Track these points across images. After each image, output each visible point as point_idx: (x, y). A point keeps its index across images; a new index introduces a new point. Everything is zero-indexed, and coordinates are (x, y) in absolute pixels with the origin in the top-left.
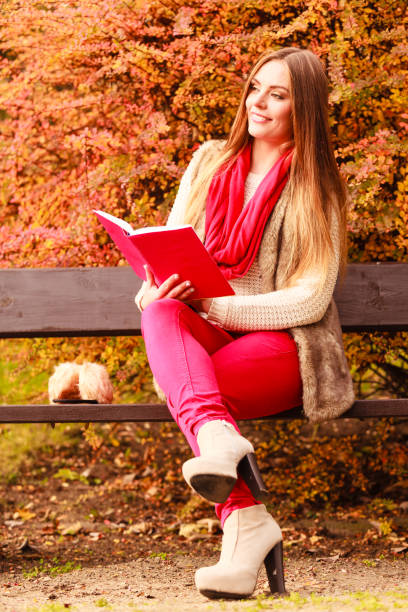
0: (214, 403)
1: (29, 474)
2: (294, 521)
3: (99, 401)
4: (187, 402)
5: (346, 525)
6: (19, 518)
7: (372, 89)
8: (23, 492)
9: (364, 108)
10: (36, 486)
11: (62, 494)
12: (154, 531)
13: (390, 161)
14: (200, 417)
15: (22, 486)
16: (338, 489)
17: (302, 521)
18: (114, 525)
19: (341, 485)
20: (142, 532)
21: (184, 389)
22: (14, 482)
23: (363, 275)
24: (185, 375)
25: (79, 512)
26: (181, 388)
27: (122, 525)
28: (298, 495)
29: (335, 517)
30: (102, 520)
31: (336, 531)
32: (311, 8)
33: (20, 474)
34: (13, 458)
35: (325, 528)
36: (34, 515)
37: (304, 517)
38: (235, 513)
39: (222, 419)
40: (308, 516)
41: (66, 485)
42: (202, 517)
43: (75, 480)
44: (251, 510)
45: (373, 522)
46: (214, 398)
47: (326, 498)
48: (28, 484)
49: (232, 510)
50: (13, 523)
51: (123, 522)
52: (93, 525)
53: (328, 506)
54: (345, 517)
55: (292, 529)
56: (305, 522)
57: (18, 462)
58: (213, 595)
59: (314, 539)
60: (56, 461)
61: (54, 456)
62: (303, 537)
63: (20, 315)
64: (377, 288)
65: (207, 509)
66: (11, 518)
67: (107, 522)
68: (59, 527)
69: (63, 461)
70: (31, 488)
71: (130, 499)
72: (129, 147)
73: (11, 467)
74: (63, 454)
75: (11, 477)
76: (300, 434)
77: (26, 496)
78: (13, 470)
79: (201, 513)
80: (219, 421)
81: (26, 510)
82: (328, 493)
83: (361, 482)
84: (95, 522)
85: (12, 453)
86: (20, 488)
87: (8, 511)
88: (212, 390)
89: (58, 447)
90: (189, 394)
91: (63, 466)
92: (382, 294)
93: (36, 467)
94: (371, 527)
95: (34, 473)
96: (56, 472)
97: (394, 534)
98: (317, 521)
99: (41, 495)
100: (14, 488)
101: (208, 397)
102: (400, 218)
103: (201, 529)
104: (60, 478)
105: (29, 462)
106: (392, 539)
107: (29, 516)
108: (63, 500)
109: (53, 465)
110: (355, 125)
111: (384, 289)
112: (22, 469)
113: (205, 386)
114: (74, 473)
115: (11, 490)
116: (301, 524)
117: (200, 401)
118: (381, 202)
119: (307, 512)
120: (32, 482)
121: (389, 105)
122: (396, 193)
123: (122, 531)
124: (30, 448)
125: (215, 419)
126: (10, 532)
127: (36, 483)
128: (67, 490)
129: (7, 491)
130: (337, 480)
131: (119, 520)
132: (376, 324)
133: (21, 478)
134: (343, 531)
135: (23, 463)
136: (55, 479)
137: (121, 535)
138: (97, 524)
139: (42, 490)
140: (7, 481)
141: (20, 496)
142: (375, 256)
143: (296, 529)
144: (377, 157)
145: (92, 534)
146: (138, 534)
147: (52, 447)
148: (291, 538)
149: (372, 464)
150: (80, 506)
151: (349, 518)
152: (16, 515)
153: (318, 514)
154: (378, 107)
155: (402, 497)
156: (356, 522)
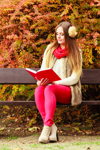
5: (67, 128)
12: (23, 130)
16: (63, 120)
18: (12, 128)
20: (19, 130)
25: (1, 125)
27: (14, 128)
29: (64, 127)
30: (8, 127)
31: (65, 130)
35: (62, 129)
40: (58, 126)
45: (74, 128)
53: (62, 124)
54: (67, 126)
58: (42, 143)
67: (10, 127)
71: (12, 122)
83: (70, 118)
84: (6, 127)
97: (80, 130)
98: (60, 127)
103: (34, 129)
106: (79, 132)
123: (14, 130)
130: (63, 118)
134: (67, 130)
149: (72, 114)
156: (69, 128)
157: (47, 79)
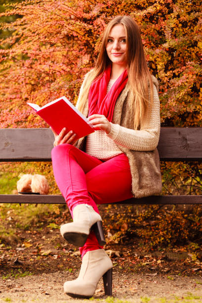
0: (83, 195)
1: (35, 225)
2: (152, 252)
4: (69, 195)
5: (177, 255)
6: (24, 246)
7: (188, 42)
8: (31, 234)
9: (186, 52)
11: (49, 235)
13: (194, 77)
14: (74, 203)
15: (31, 231)
16: (176, 237)
17: (156, 252)
18: (67, 252)
19: (177, 235)
20: (78, 255)
21: (68, 189)
22: (27, 229)
24: (69, 181)
25: (53, 244)
27: (70, 252)
28: (155, 239)
29: (172, 251)
30: (62, 248)
31: (172, 258)
32: (157, 2)
33: (30, 225)
34: (28, 217)
35: (166, 256)
36: (31, 245)
37: (157, 250)
38: (88, 253)
39: (85, 203)
40: (159, 250)
41: (51, 231)
42: (109, 249)
43: (57, 229)
44: (97, 251)
45: (189, 254)
46: (83, 193)
47: (169, 241)
48: (34, 230)
49: (87, 251)
50: (20, 249)
51: (71, 250)
52: (57, 251)
53: (169, 245)
55: (151, 256)
56: (157, 253)
57: (31, 219)
58: (72, 296)
59: (159, 262)
60: (50, 220)
61: (50, 217)
62: (155, 260)
63: (13, 151)
64: (186, 140)
65: (113, 245)
66: (20, 247)
67: (64, 250)
68: (41, 252)
69: (53, 219)
70: (35, 232)
72: (73, 72)
73: (27, 222)
74: (54, 216)
75: (26, 226)
76: (168, 209)
77: (31, 236)
79: (109, 246)
81: (28, 243)
82: (170, 239)
83: (186, 234)
84: (58, 249)
85: (29, 215)
86: (29, 232)
87: (20, 243)
88: (82, 189)
89: (52, 213)
90: (70, 191)
91: (52, 222)
92: (188, 142)
93: (39, 222)
94: (188, 256)
95: (38, 225)
96: (49, 225)
97: (198, 260)
98: (163, 252)
99: (38, 235)
100: (27, 232)
101: (79, 192)
102: (200, 105)
104: (50, 227)
105: (36, 220)
106: (196, 263)
107: (29, 245)
108: (47, 238)
109: (48, 221)
110: (182, 60)
111: (190, 140)
112: (32, 222)
113: (78, 187)
114: (56, 225)
115: (25, 233)
116: (155, 254)
117: (75, 194)
118: (190, 97)
119: (159, 248)
120: (35, 229)
121: (198, 50)
122: (199, 93)
123: (69, 254)
124: (38, 213)
125: (81, 203)
126: (17, 253)
127: (37, 230)
128: (51, 233)
129: (23, 233)
130: (175, 233)
131: (70, 249)
132: (185, 157)
133: (31, 227)
134: (175, 258)
135: (33, 220)
136: (47, 228)
137: (69, 256)
138: (59, 251)
139: (39, 233)
140: (24, 229)
141: (28, 236)
142: (190, 124)
143: (152, 256)
144: (189, 75)
145: (54, 256)
146: (76, 256)
147: (49, 213)
148: (148, 261)
149: (192, 225)
150: (54, 242)
151: (178, 251)
152: (23, 245)
153: (164, 249)
154: (193, 51)
156: (181, 254)
157: (71, 132)
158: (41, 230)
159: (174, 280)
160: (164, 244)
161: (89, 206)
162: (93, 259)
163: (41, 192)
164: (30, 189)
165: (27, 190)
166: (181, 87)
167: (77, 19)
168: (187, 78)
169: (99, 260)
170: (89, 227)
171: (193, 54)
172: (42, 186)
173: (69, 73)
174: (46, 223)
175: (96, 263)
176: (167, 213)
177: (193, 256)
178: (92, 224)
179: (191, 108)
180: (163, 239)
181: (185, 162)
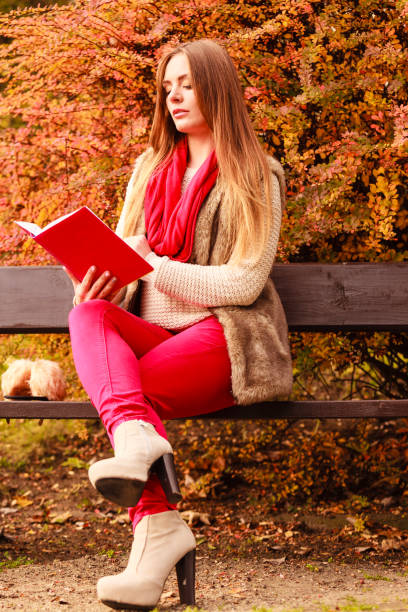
0: (133, 402)
1: (38, 462)
2: (275, 515)
3: (49, 398)
4: (106, 403)
5: (324, 520)
6: (16, 505)
7: (345, 92)
8: (29, 479)
9: (341, 112)
10: (42, 474)
11: (66, 482)
13: (359, 162)
14: (116, 418)
15: (29, 473)
16: (322, 484)
17: (283, 515)
18: (102, 515)
19: (325, 480)
20: (126, 523)
21: (103, 389)
22: (22, 470)
23: (329, 275)
24: (106, 375)
25: (75, 500)
26: (101, 388)
27: (110, 515)
28: (280, 489)
29: (315, 512)
30: (93, 509)
31: (314, 526)
32: (284, 12)
33: (29, 462)
34: (25, 446)
35: (303, 523)
36: (31, 502)
37: (285, 511)
38: (146, 518)
39: (139, 418)
40: (289, 510)
41: (71, 473)
42: (188, 509)
43: (82, 469)
44: (163, 516)
45: (350, 519)
46: (134, 398)
47: (309, 493)
48: (35, 472)
49: (143, 515)
50: (7, 510)
51: (110, 512)
52: (84, 514)
53: (310, 500)
54: (324, 512)
55: (272, 523)
56: (285, 516)
57: (29, 450)
58: (115, 606)
59: (289, 534)
60: (67, 450)
61: (67, 445)
62: (280, 531)
64: (343, 288)
65: (196, 501)
66: (8, 505)
67: (97, 511)
68: (51, 515)
69: (75, 449)
70: (38, 475)
72: (114, 152)
73: (21, 455)
74: (76, 443)
75: (19, 464)
76: (305, 428)
77: (30, 483)
78: (23, 457)
79: (189, 504)
80: (136, 420)
81: (24, 498)
82: (311, 488)
83: (342, 478)
84: (85, 510)
85: (26, 442)
86: (26, 475)
87: (8, 498)
88: (132, 389)
89: (72, 437)
90: (107, 395)
91: (73, 455)
92: (347, 294)
93: (47, 455)
94: (348, 523)
95: (44, 461)
96: (66, 460)
97: (367, 531)
98: (296, 515)
99: (45, 482)
100: (21, 476)
101: (126, 397)
102: (370, 218)
104: (68, 466)
105: (40, 451)
106: (364, 535)
107: (26, 503)
108: (63, 488)
109: (64, 454)
110: (334, 129)
111: (350, 290)
112: (32, 456)
113: (124, 386)
114: (81, 462)
115: (18, 477)
116: (282, 519)
117: (118, 401)
118: (349, 203)
119: (289, 506)
120: (38, 469)
121: (365, 108)
122: (368, 194)
123: (108, 521)
124: (45, 437)
125: (131, 419)
127: (42, 471)
128: (71, 478)
129: (13, 478)
130: (321, 476)
131: (108, 509)
132: (341, 324)
133: (29, 466)
134: (321, 526)
135: (34, 452)
136: (62, 467)
137: (107, 524)
138: (87, 513)
139: (47, 478)
140: (15, 469)
141: (24, 483)
142: (349, 257)
143: (275, 524)
144: (347, 158)
145: (77, 523)
146: (122, 524)
147: (66, 436)
148: (267, 532)
149: (356, 460)
150: (77, 495)
151: (328, 513)
152: (14, 502)
153: (299, 509)
154: (356, 111)
155: (387, 493)
156: (333, 517)
157: (107, 274)
158: (50, 471)
159: (320, 571)
160: (299, 499)
161: (146, 424)
162: (156, 531)
163: (49, 395)
164: (29, 390)
165: (22, 392)
166: (332, 183)
167: (121, 45)
168: (344, 165)
169: (169, 534)
170: (146, 467)
171: (356, 116)
172: (52, 384)
173: (107, 155)
174: (60, 457)
175: (162, 541)
176: (304, 435)
177: (357, 523)
178: (152, 462)
179: (352, 225)
180: (296, 487)
181: (340, 333)
